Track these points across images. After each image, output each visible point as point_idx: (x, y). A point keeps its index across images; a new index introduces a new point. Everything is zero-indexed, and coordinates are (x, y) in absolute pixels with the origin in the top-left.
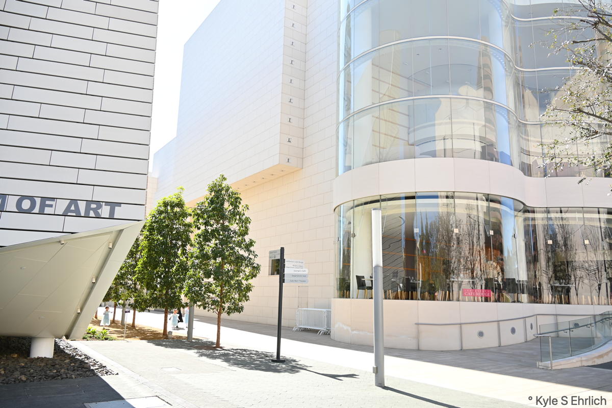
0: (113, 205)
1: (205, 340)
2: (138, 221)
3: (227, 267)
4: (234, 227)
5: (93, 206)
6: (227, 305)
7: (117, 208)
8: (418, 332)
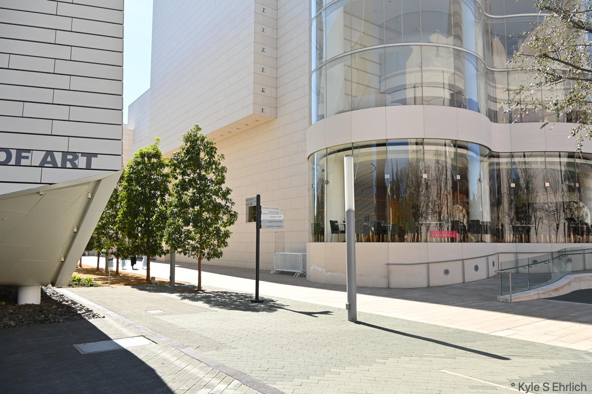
0: (90, 156)
1: (187, 284)
2: (116, 171)
3: (205, 215)
4: (211, 176)
5: (70, 157)
6: (206, 251)
7: (93, 158)
8: (389, 272)
